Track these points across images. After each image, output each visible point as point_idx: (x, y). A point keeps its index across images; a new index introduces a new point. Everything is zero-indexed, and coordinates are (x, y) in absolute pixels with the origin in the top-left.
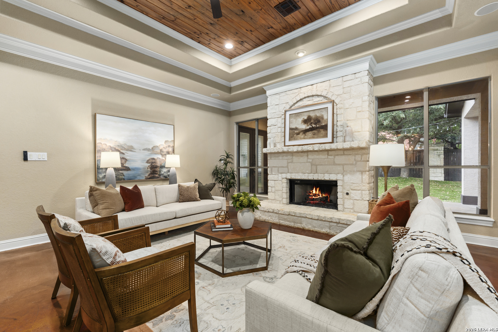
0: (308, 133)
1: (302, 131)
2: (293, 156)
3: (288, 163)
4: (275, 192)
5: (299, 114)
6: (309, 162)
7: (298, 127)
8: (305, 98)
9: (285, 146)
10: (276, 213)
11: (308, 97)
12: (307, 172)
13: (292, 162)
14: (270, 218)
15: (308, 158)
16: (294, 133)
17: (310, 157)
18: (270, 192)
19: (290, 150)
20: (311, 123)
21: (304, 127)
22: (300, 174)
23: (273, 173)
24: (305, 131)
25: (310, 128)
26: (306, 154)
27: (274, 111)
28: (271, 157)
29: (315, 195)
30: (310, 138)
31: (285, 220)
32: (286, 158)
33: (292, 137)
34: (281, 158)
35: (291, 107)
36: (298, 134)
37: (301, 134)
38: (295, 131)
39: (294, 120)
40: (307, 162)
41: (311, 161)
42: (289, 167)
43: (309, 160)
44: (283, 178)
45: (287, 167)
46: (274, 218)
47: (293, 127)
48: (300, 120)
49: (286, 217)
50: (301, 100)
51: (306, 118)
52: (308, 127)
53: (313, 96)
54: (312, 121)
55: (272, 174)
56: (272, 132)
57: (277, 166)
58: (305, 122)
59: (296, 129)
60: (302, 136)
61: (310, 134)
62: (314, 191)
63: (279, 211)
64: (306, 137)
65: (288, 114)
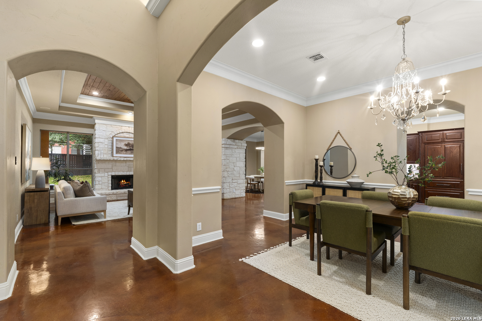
0: (128, 151)
1: (124, 150)
2: (116, 162)
3: (112, 166)
4: (101, 184)
5: (122, 141)
6: (127, 166)
7: (121, 147)
8: (125, 132)
9: (113, 157)
10: (114, 194)
11: (127, 132)
12: (126, 171)
13: (115, 166)
14: (109, 198)
15: (126, 164)
16: (119, 150)
17: (127, 163)
18: (97, 185)
19: (118, 159)
20: (130, 147)
21: (126, 148)
22: (121, 172)
23: (100, 172)
24: (126, 150)
25: (129, 149)
26: (125, 162)
27: (102, 134)
28: (98, 162)
29: (123, 183)
30: (129, 154)
31: (121, 197)
32: (111, 163)
33: (118, 152)
34: (107, 163)
35: (116, 135)
36: (122, 151)
37: (124, 151)
38: (120, 149)
39: (119, 143)
40: (126, 166)
41: (128, 165)
42: (113, 169)
43: (126, 165)
44: (109, 175)
45: (112, 168)
46: (112, 198)
47: (119, 146)
48: (123, 144)
49: (122, 195)
50: (122, 133)
51: (127, 143)
52: (128, 148)
53: (130, 133)
54: (130, 146)
55: (99, 173)
56: (100, 147)
57: (104, 168)
58: (126, 145)
59: (121, 148)
60: (125, 153)
61: (129, 152)
62: (122, 181)
63: (118, 192)
64: (127, 153)
65: (115, 139)
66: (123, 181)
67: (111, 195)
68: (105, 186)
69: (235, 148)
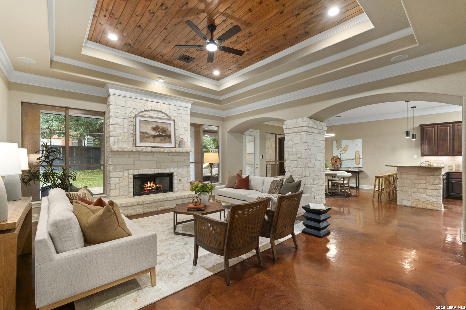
0: (156, 138)
1: (152, 136)
2: (140, 155)
3: (134, 160)
4: (119, 189)
5: (149, 122)
6: (155, 160)
7: (147, 132)
8: (151, 110)
9: (136, 146)
10: (140, 205)
11: (154, 110)
12: (153, 167)
13: (139, 160)
14: (133, 211)
15: (154, 157)
16: (144, 136)
17: (155, 156)
18: (113, 189)
19: (144, 150)
20: (159, 131)
21: (153, 133)
22: (147, 170)
23: (118, 170)
24: (154, 137)
25: (158, 135)
26: (152, 154)
27: (119, 111)
28: (114, 155)
29: (150, 187)
30: (158, 142)
31: (149, 208)
32: (133, 156)
33: (142, 139)
34: (127, 156)
35: (139, 113)
36: (148, 137)
37: (151, 138)
38: (146, 135)
39: (144, 126)
40: (153, 160)
41: (156, 159)
42: (136, 164)
43: (154, 159)
44: (130, 175)
45: (134, 164)
46: (137, 210)
47: (144, 131)
48: (150, 127)
49: (150, 205)
50: (148, 110)
51: (155, 126)
52: (157, 134)
53: (158, 111)
54: (160, 130)
55: (116, 171)
56: (116, 131)
57: (123, 163)
58: (154, 129)
59: (146, 133)
60: (152, 140)
61: (158, 139)
63: (144, 202)
64: (155, 141)
65: (138, 119)
66: (150, 183)
67: (135, 205)
68: (124, 190)
69: (316, 133)
